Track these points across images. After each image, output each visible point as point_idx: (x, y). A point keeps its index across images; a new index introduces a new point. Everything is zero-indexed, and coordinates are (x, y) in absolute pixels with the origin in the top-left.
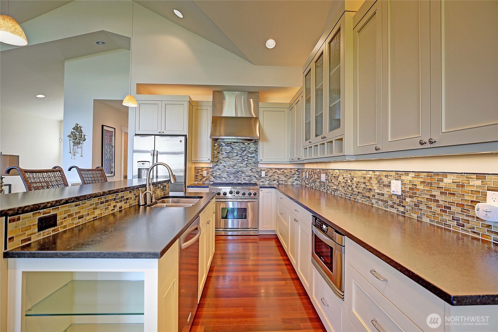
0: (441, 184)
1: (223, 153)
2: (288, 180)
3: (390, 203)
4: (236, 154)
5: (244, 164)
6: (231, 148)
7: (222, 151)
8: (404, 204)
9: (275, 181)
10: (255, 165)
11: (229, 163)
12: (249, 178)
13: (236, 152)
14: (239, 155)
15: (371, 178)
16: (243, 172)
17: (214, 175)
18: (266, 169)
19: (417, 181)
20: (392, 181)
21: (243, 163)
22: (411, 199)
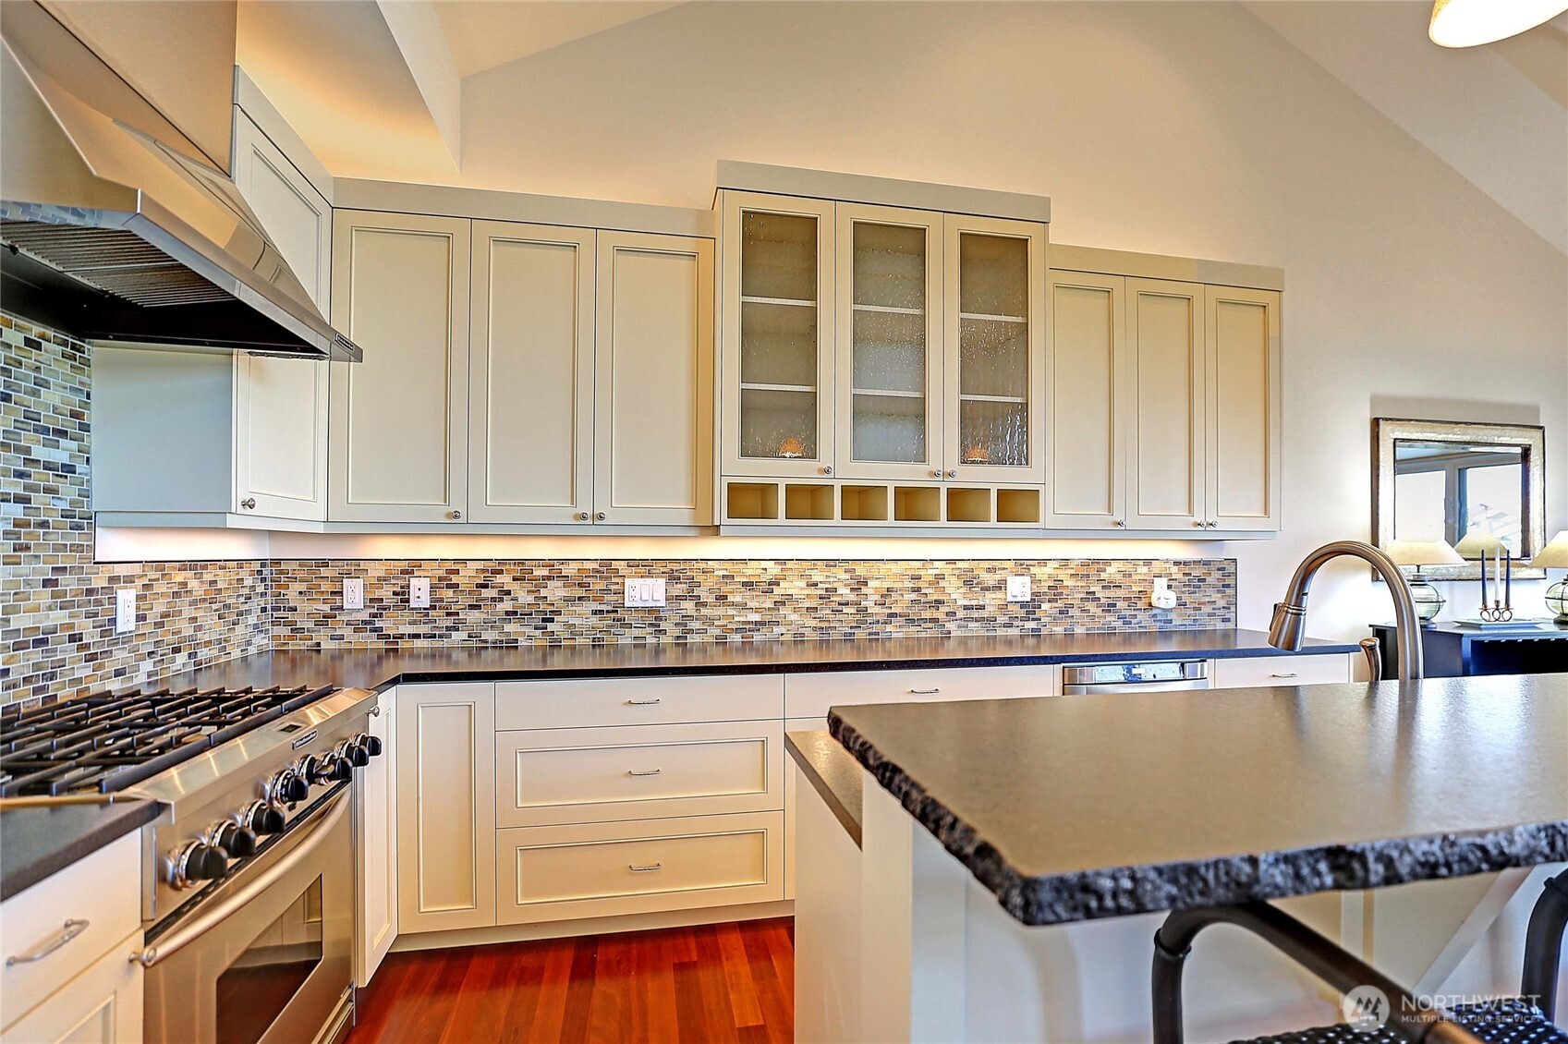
0: (1103, 576)
3: (1002, 619)
8: (1037, 616)
19: (1064, 574)
20: (1010, 580)
22: (1050, 604)
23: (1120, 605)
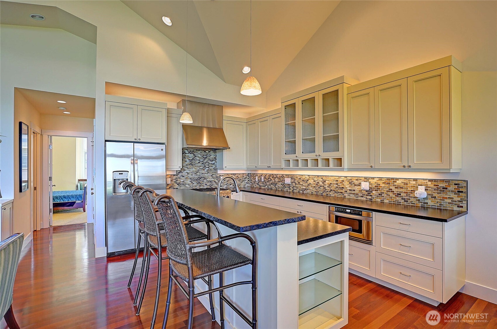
1: (186, 160)
2: (241, 183)
3: (360, 194)
4: (199, 161)
5: (205, 171)
6: (194, 155)
7: (185, 159)
8: (371, 195)
9: (231, 185)
10: (215, 171)
11: (191, 170)
12: (210, 183)
13: (198, 159)
14: (201, 163)
15: (343, 181)
16: (205, 178)
17: (178, 182)
18: (224, 175)
19: (380, 182)
20: (362, 183)
21: (204, 170)
23: (402, 194)
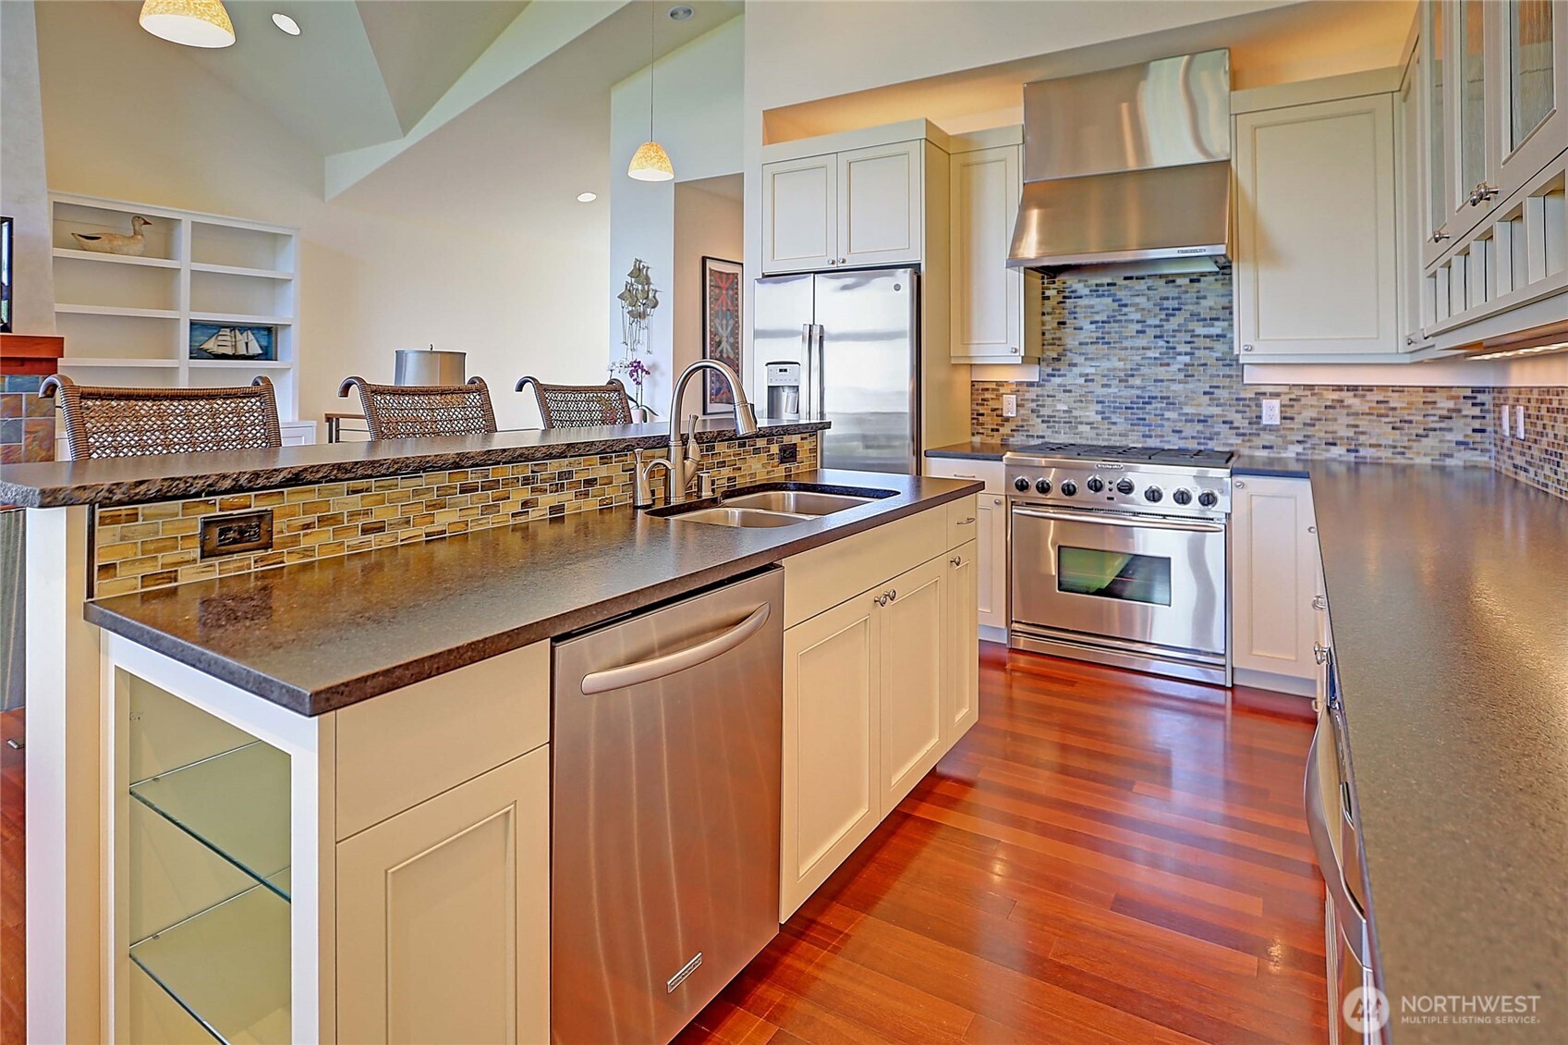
1: (1079, 323)
4: (1139, 327)
5: (1174, 367)
6: (1114, 301)
7: (1075, 318)
9: (1335, 444)
10: (1227, 371)
11: (1105, 364)
12: (1200, 427)
13: (1138, 316)
14: (1151, 332)
16: (1170, 402)
17: (1045, 412)
18: (1285, 389)
21: (1168, 365)
